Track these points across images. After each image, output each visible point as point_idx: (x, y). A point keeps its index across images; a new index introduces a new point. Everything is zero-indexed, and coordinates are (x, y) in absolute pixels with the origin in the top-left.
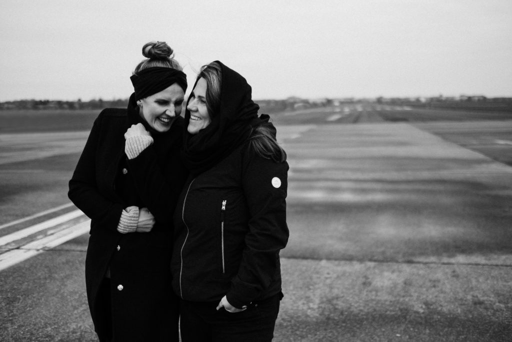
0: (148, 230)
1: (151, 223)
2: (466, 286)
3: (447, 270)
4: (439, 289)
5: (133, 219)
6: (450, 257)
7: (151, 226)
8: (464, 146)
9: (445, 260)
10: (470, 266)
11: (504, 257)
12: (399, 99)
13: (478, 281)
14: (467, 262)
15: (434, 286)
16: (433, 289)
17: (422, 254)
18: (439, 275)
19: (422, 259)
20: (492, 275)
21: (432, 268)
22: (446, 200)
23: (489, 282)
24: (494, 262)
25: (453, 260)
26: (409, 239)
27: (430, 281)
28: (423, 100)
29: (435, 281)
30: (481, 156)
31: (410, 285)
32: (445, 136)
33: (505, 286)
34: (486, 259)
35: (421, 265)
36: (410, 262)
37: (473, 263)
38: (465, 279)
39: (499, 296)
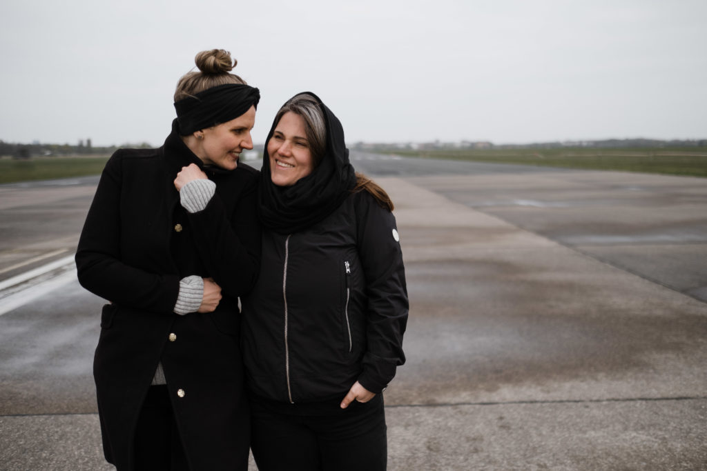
0: (213, 309)
1: (218, 297)
2: (524, 446)
3: (490, 416)
4: (483, 455)
5: (198, 292)
6: (490, 390)
7: (217, 302)
8: (476, 208)
9: (484, 397)
10: (524, 405)
11: (567, 385)
12: (384, 145)
13: (540, 435)
14: (516, 398)
15: (476, 451)
16: (475, 456)
17: (447, 388)
18: (479, 427)
19: (447, 398)
20: (559, 420)
21: (466, 413)
22: (468, 291)
23: (557, 434)
24: (556, 395)
25: (495, 397)
26: (424, 361)
27: (468, 439)
28: (415, 147)
29: (474, 439)
30: (500, 223)
31: (438, 450)
32: (450, 195)
33: (582, 440)
34: (542, 391)
35: (450, 410)
36: (431, 404)
37: (526, 399)
38: (520, 432)
39: (578, 462)
